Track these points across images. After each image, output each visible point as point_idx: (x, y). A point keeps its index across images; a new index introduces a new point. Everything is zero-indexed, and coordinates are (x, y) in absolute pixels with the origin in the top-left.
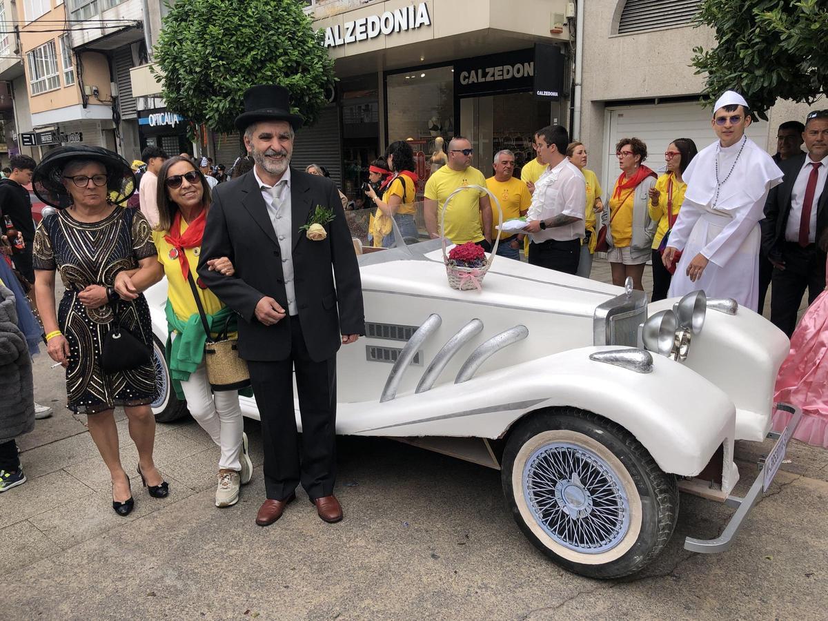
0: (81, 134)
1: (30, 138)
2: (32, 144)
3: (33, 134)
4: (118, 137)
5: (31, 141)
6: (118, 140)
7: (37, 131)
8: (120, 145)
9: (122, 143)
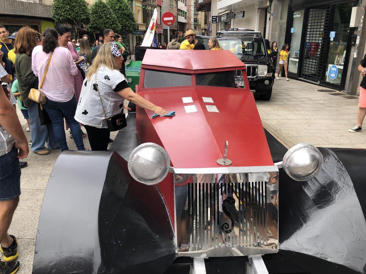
0: (244, 12)
1: (216, 19)
2: (216, 23)
3: (218, 16)
4: (269, 13)
5: (216, 21)
6: (268, 15)
7: (220, 15)
8: (270, 19)
9: (272, 17)
